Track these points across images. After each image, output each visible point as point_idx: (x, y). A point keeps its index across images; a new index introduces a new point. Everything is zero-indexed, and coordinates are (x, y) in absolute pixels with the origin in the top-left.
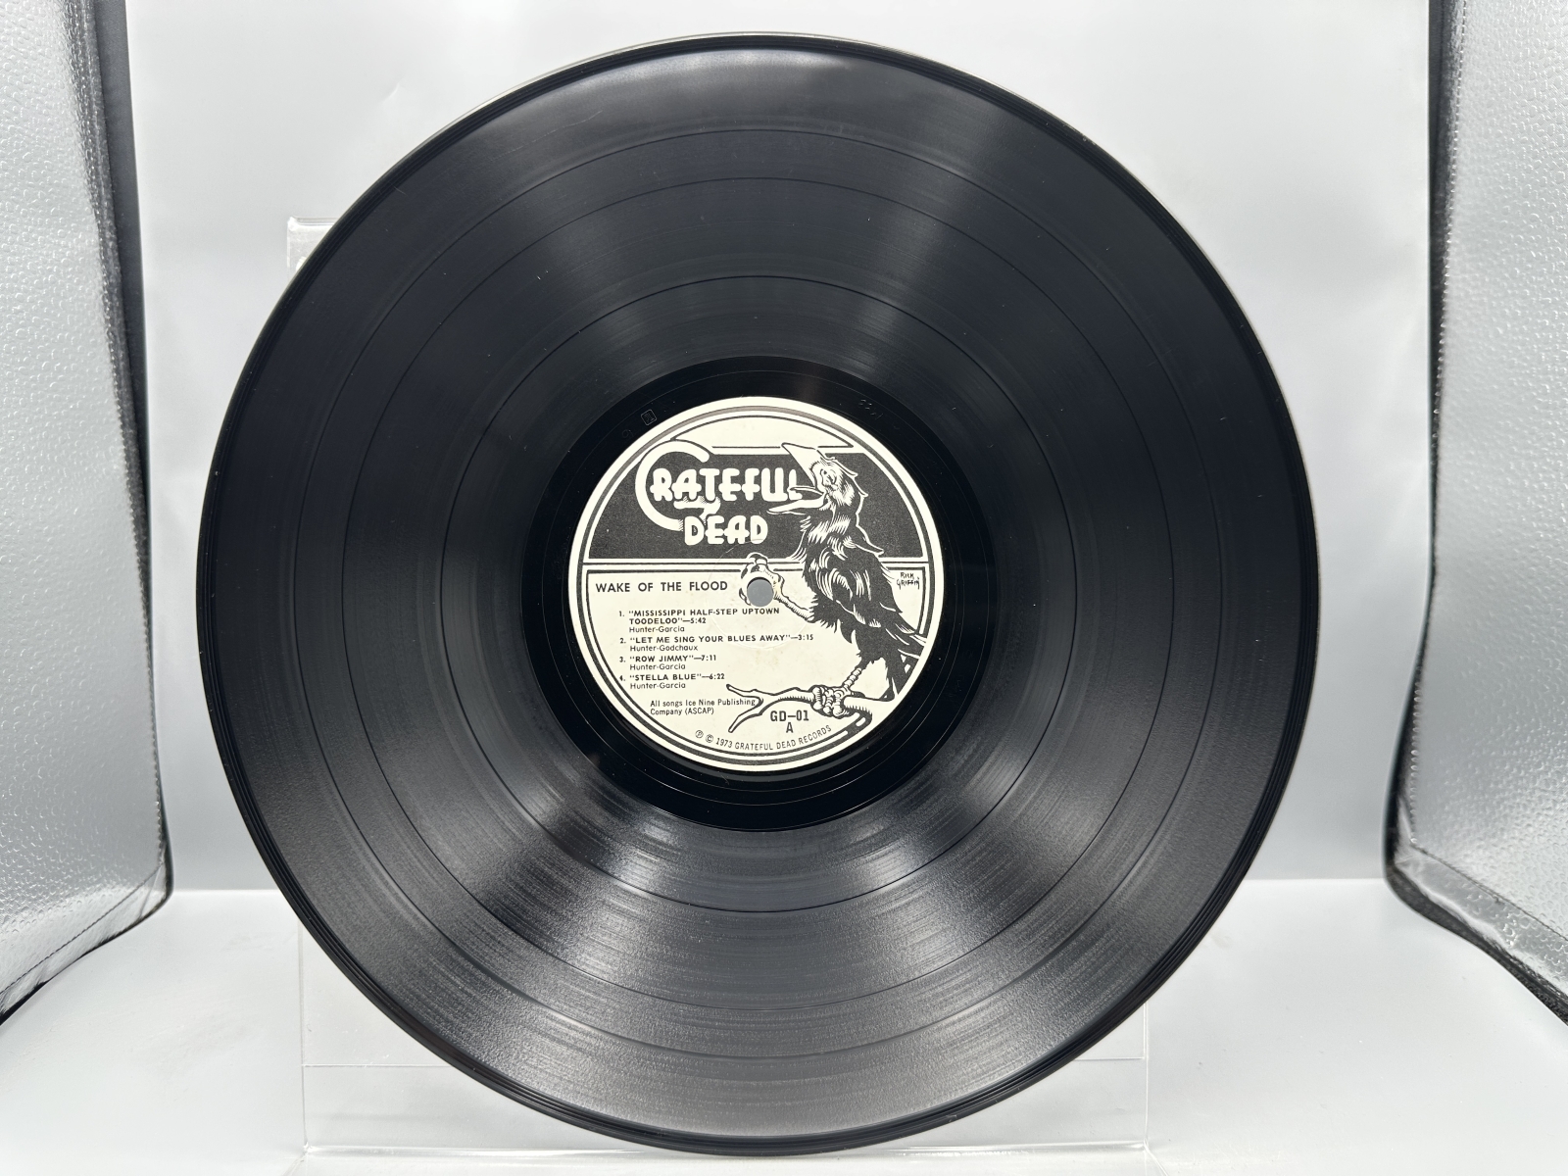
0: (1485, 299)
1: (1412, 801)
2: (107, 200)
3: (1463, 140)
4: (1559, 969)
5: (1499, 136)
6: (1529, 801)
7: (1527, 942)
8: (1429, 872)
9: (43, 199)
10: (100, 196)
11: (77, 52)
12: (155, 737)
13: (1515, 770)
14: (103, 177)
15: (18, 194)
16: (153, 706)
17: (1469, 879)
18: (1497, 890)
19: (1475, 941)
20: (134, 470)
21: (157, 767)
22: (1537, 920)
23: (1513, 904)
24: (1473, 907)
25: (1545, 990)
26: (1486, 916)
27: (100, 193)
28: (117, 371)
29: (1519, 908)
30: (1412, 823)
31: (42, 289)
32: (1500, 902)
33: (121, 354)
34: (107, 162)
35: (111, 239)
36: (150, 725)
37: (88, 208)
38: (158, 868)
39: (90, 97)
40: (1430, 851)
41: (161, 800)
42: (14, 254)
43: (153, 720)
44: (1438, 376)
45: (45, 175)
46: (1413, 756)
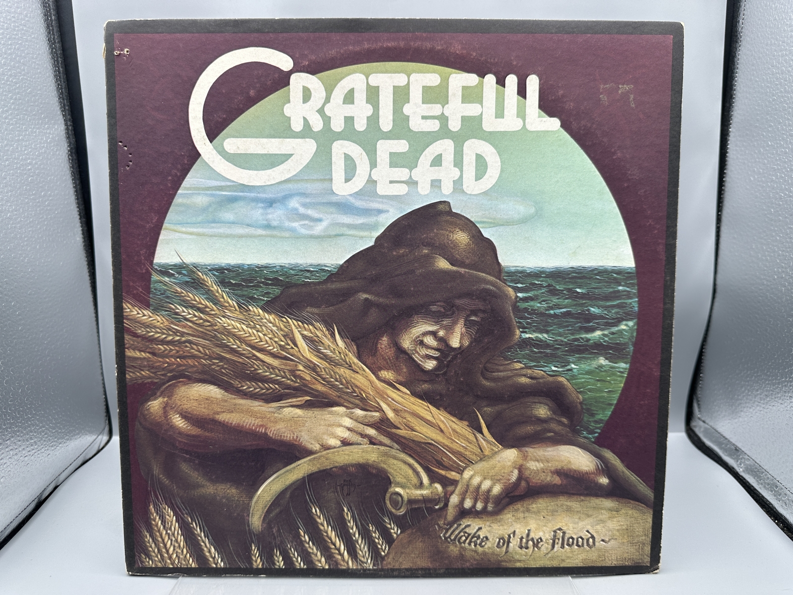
0: (746, 162)
1: (699, 398)
2: (68, 105)
3: (739, 79)
4: (762, 484)
5: (756, 81)
6: (753, 406)
7: (748, 470)
8: (706, 432)
9: (38, 111)
10: (64, 105)
11: (50, 33)
12: (102, 366)
13: (747, 391)
14: (65, 94)
15: (26, 110)
16: (100, 351)
17: (724, 437)
18: (736, 444)
19: (725, 467)
20: (86, 239)
21: (103, 380)
22: (753, 460)
23: (743, 451)
24: (725, 450)
25: (755, 493)
26: (730, 455)
27: (64, 103)
28: (76, 191)
29: (745, 454)
30: (699, 408)
31: (40, 156)
32: (737, 449)
33: (78, 182)
34: (67, 86)
35: (70, 125)
36: (99, 360)
37: (59, 112)
38: (105, 427)
39: (57, 55)
40: (707, 421)
41: (105, 394)
42: (26, 141)
43: (101, 358)
44: (722, 196)
45: (38, 99)
46: (701, 377)
